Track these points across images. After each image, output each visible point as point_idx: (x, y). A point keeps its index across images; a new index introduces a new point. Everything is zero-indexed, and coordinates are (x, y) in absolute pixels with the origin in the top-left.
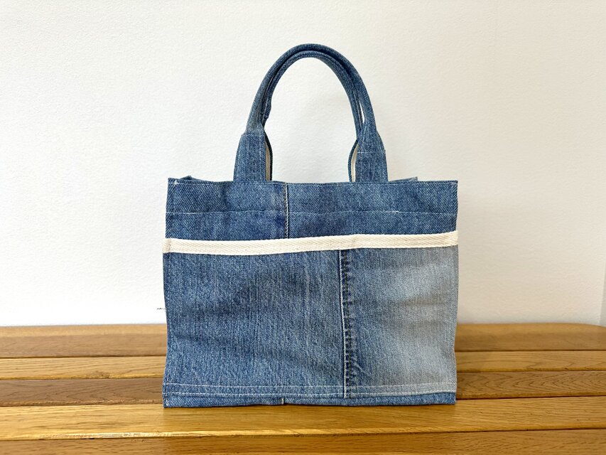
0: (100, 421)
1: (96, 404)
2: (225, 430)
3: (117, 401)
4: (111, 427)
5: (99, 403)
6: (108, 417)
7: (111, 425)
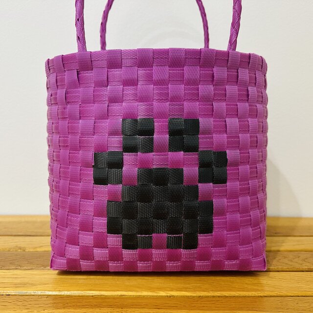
0: (15, 282)
1: (14, 269)
2: (112, 291)
3: (29, 268)
4: (23, 287)
5: (16, 269)
6: (22, 279)
7: (24, 285)
